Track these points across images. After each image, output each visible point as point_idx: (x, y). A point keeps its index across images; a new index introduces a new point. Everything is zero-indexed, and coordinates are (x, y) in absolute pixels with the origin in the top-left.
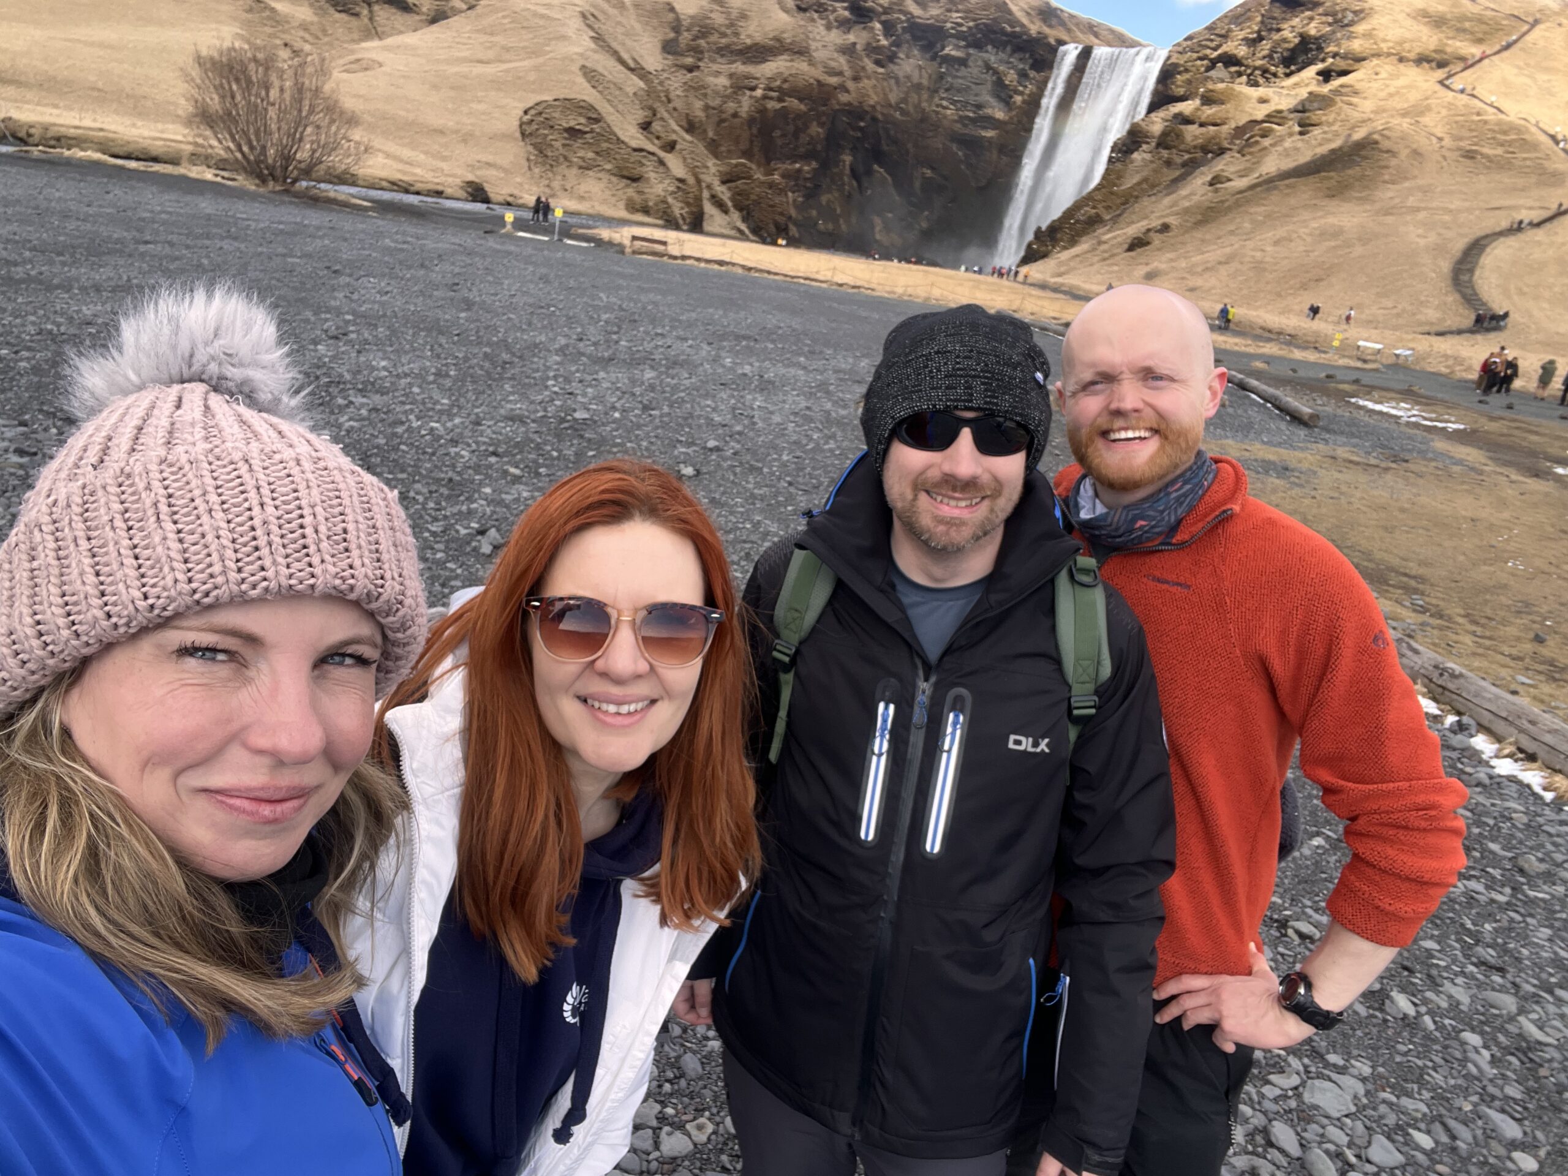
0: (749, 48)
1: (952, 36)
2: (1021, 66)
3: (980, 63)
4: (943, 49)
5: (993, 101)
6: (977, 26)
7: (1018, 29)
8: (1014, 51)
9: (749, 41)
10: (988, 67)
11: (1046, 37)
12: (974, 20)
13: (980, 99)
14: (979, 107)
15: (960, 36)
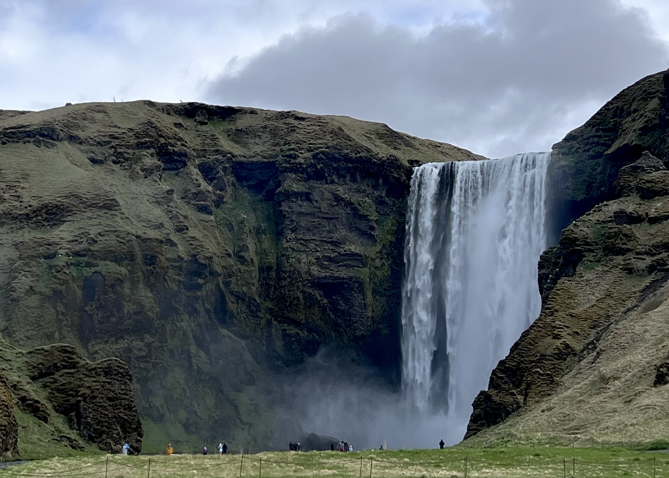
0: (36, 212)
1: (286, 170)
2: (376, 193)
3: (327, 195)
4: (279, 185)
5: (352, 236)
6: (315, 157)
7: (363, 154)
8: (363, 178)
9: (35, 204)
10: (338, 199)
11: (397, 159)
12: (309, 150)
13: (336, 236)
14: (336, 244)
15: (296, 169)
